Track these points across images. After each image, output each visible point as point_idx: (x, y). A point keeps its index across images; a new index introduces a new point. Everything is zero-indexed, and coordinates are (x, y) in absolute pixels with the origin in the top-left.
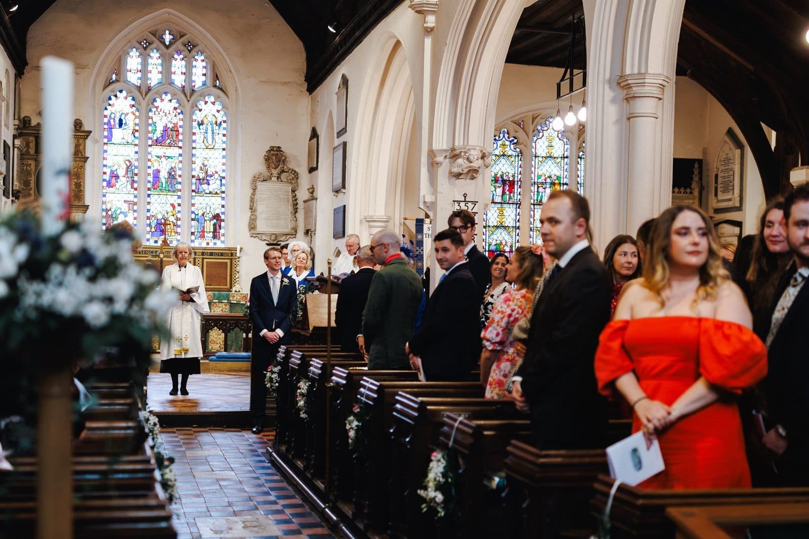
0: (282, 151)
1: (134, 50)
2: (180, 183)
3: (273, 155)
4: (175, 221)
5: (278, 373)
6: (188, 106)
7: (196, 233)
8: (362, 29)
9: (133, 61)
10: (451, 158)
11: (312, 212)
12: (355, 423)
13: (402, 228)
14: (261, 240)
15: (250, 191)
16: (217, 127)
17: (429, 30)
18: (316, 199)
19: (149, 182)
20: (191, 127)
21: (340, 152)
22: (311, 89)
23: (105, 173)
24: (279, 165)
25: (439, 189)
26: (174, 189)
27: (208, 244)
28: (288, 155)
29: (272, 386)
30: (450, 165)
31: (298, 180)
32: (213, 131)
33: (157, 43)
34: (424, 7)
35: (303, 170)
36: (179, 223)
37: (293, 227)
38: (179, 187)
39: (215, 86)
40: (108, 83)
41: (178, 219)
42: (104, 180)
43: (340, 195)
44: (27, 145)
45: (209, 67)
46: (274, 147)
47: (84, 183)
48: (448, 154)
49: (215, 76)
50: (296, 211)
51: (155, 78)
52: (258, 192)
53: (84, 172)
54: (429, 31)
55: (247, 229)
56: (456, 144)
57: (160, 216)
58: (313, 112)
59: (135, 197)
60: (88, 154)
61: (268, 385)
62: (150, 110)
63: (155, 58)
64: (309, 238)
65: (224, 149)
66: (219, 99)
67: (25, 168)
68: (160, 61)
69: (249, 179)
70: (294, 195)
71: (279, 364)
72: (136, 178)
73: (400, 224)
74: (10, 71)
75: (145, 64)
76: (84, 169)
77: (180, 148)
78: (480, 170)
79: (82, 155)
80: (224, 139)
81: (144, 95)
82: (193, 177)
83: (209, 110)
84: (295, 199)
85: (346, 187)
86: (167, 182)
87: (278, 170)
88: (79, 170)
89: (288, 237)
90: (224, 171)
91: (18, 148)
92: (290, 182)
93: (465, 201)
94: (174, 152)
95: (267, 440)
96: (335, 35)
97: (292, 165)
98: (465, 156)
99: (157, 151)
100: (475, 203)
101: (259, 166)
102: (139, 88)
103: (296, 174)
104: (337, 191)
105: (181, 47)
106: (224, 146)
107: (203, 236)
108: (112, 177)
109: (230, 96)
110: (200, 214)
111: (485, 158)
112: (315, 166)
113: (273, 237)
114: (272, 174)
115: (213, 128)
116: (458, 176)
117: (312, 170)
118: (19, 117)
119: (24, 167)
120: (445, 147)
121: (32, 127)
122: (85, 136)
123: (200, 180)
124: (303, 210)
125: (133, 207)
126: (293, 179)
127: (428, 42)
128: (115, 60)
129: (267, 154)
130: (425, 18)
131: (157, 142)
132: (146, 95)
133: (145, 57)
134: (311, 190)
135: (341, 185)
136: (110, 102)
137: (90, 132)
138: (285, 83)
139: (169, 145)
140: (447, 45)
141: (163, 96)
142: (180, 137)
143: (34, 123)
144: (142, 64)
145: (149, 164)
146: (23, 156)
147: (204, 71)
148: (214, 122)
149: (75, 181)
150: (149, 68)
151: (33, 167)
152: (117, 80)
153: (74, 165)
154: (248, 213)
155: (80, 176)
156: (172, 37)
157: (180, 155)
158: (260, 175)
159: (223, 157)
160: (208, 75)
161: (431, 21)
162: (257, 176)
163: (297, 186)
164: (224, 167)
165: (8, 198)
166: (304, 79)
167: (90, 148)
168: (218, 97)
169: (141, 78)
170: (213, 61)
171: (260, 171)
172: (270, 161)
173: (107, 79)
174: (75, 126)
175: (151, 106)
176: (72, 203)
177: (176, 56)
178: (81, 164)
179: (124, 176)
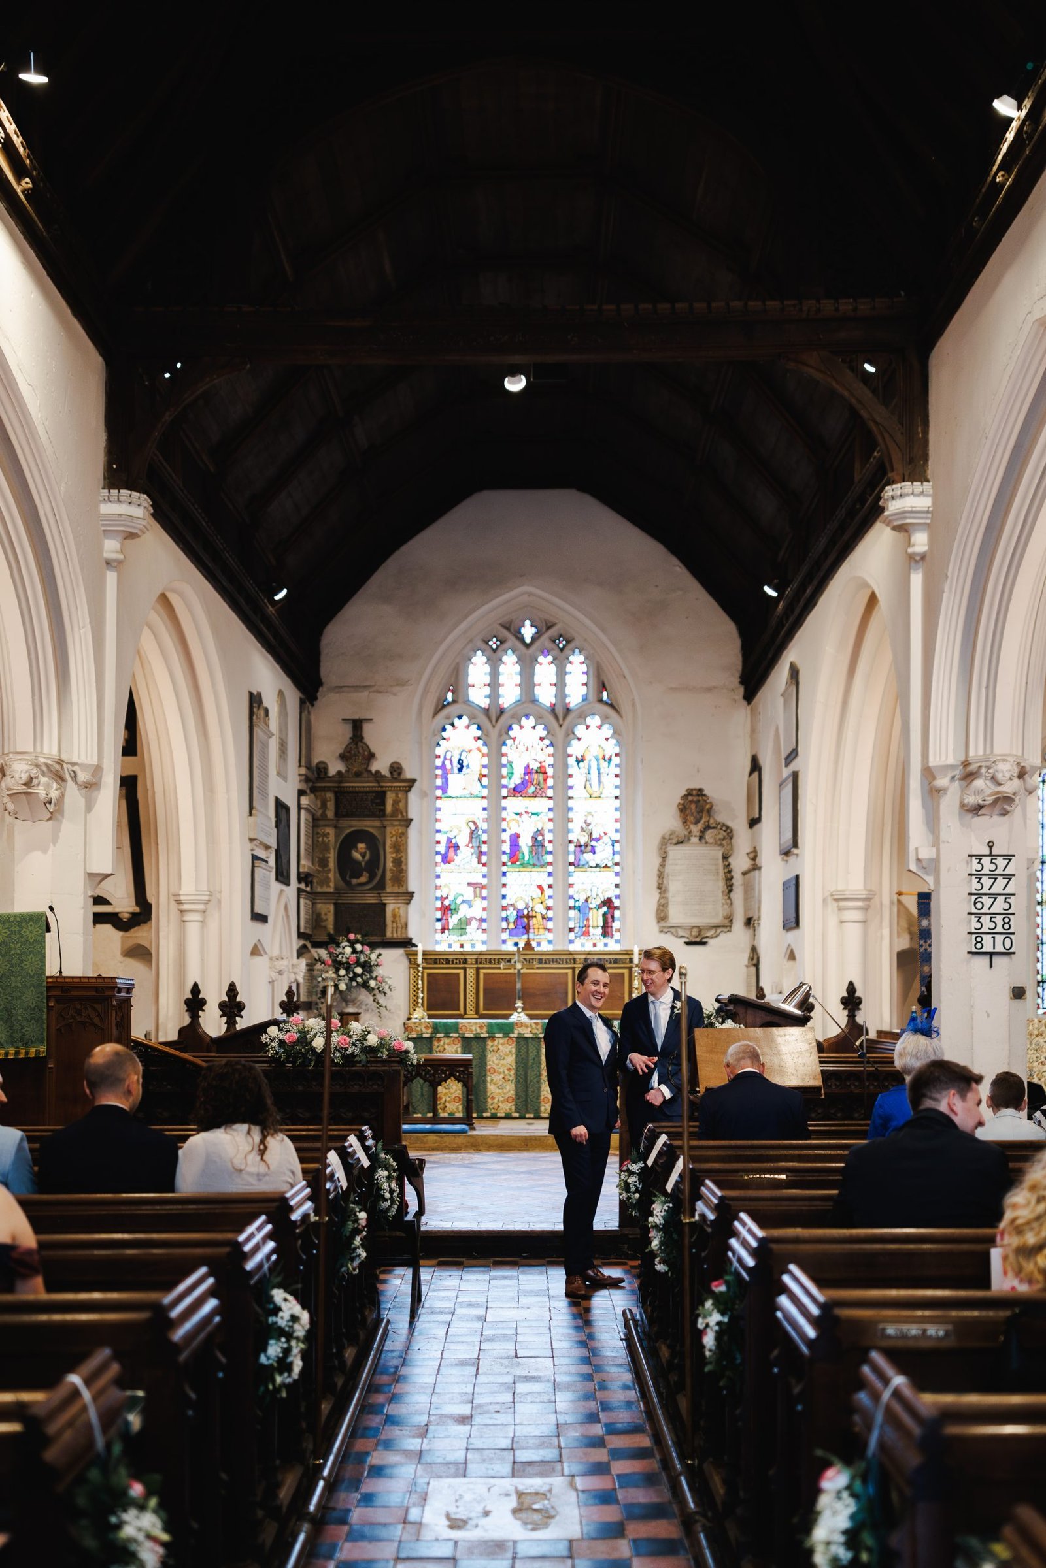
0: (705, 795)
1: (479, 653)
2: (550, 853)
3: (692, 802)
4: (544, 912)
6: (560, 733)
7: (576, 930)
8: (815, 582)
9: (478, 669)
10: (963, 779)
11: (753, 889)
12: (716, 1317)
13: (895, 909)
14: (676, 936)
15: (657, 861)
16: (606, 764)
17: (918, 558)
18: (760, 868)
19: (504, 853)
20: (566, 766)
21: (789, 788)
22: (749, 697)
23: (438, 842)
24: (701, 818)
25: (943, 835)
26: (542, 863)
27: (595, 945)
28: (714, 802)
29: (628, 1198)
30: (962, 791)
31: (733, 841)
32: (599, 770)
33: (512, 640)
34: (906, 518)
35: (739, 824)
36: (550, 914)
37: (725, 914)
38: (549, 858)
39: (601, 701)
40: (441, 706)
41: (548, 908)
42: (438, 853)
43: (792, 859)
44: (324, 805)
45: (591, 673)
46: (692, 790)
47: (406, 859)
48: (957, 772)
49: (601, 685)
50: (730, 889)
51: (510, 695)
52: (669, 861)
53: (406, 843)
54: (917, 560)
55: (654, 920)
56: (971, 753)
57: (521, 906)
58: (753, 731)
59: (484, 876)
60: (412, 813)
61: (623, 1196)
62: (504, 744)
63: (510, 665)
64: (752, 929)
65: (617, 797)
66: (608, 720)
67: (320, 839)
68: (517, 668)
69: (655, 842)
70: (727, 864)
72: (484, 848)
73: (892, 903)
75: (495, 674)
76: (407, 838)
77: (550, 798)
78: (1017, 799)
79: (403, 816)
80: (617, 781)
81: (494, 719)
82: (570, 842)
83: (594, 737)
84: (728, 870)
85: (800, 845)
86: (530, 852)
87: (700, 826)
88: (399, 839)
89: (719, 930)
90: (617, 831)
91: (306, 809)
92: (719, 843)
93: (991, 855)
94: (541, 805)
97: (721, 817)
98: (987, 775)
99: (514, 804)
100: (1009, 857)
101: (670, 821)
102: (486, 711)
103: (729, 831)
104: (787, 853)
105: (549, 645)
106: (617, 792)
107: (586, 934)
108: (450, 847)
109: (623, 714)
110: (582, 900)
111: (1026, 776)
112: (757, 816)
113: (695, 932)
114: (690, 832)
115: (598, 765)
116: (977, 809)
117: (754, 822)
118: (309, 761)
119: (318, 838)
120: (951, 761)
121: (329, 777)
122: (406, 787)
123: (580, 846)
124: (742, 887)
125: (480, 893)
126: (724, 839)
127: (917, 580)
128: (450, 669)
129: (682, 802)
130: (910, 540)
131: (516, 791)
132: (497, 721)
133: (494, 662)
134: (752, 855)
135: (791, 842)
136: (444, 734)
137: (413, 781)
138: (710, 690)
139: (534, 795)
140: (949, 580)
141: (524, 720)
142: (550, 782)
143: (332, 771)
144: (490, 674)
145: (504, 825)
146: (316, 822)
147: (584, 679)
148: (601, 756)
149: (394, 855)
150: (502, 680)
151: (332, 837)
152: (454, 701)
153: (391, 832)
154: (655, 895)
155: (400, 848)
156: (534, 630)
157: (550, 810)
158: (671, 835)
159: (616, 809)
160: (591, 684)
161: (920, 541)
162: (667, 837)
163: (732, 849)
164: (618, 826)
165: (288, 884)
166: (738, 680)
167: (415, 805)
168: (607, 718)
169: (489, 696)
170: (598, 663)
171: (672, 828)
172: (688, 812)
173: (439, 700)
174: (391, 773)
175: (505, 736)
176: (389, 890)
177: (541, 659)
178: (401, 830)
179: (467, 846)
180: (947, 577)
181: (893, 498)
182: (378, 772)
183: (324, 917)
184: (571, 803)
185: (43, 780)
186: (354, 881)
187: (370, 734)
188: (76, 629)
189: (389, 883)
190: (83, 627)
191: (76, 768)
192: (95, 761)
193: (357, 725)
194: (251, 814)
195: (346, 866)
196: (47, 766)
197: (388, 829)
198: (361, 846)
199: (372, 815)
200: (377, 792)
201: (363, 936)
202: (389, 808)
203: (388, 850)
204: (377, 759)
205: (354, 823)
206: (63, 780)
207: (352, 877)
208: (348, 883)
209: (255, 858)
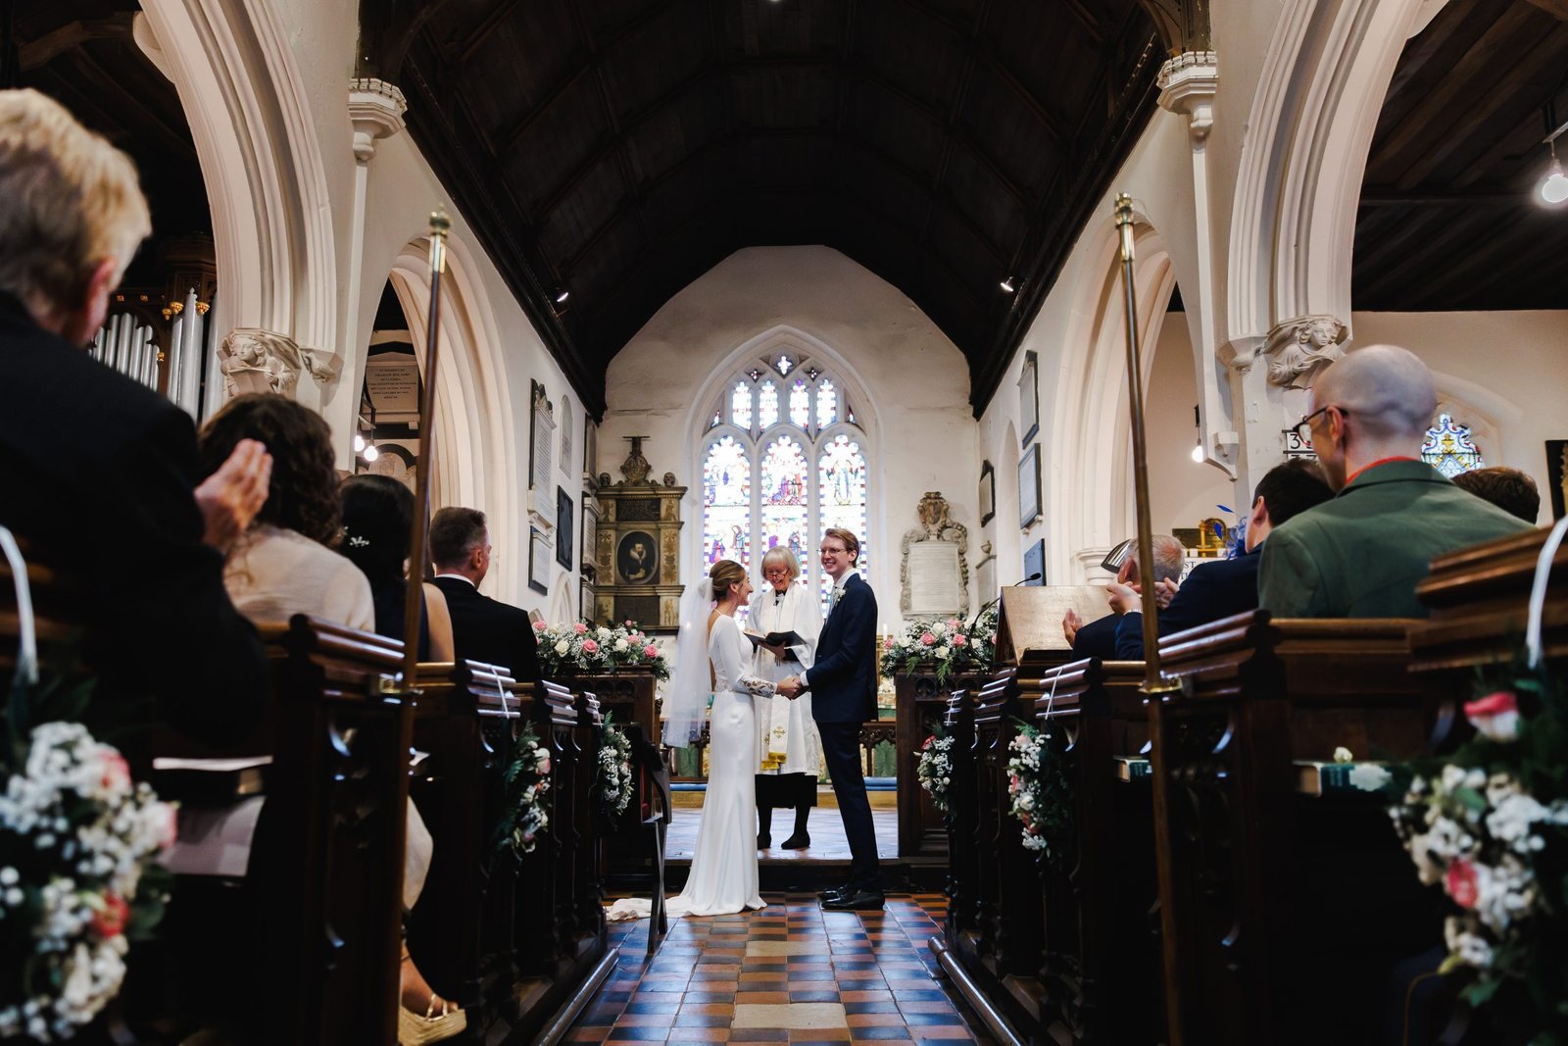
0: (941, 498)
1: (742, 384)
2: (805, 553)
3: (930, 504)
5: (947, 752)
6: (813, 449)
9: (741, 397)
10: (1269, 351)
11: (989, 577)
15: (900, 554)
16: (853, 476)
17: (1201, 134)
18: (994, 557)
20: (818, 478)
21: (1030, 463)
22: (978, 414)
23: (706, 545)
24: (939, 519)
25: (1249, 416)
28: (950, 505)
29: (934, 785)
31: (967, 538)
32: (847, 481)
33: (770, 372)
35: (973, 524)
37: (962, 603)
38: (804, 558)
39: (848, 422)
40: (708, 428)
42: (706, 554)
43: (1035, 528)
44: (606, 511)
45: (839, 398)
46: (929, 494)
47: (678, 557)
48: (1262, 345)
49: (847, 409)
50: (965, 581)
51: (769, 417)
52: (911, 557)
53: (678, 543)
54: (1200, 137)
55: (898, 610)
58: (983, 440)
60: (684, 517)
61: (926, 784)
62: (764, 459)
63: (769, 393)
65: (863, 505)
66: (854, 439)
67: (602, 540)
68: (775, 395)
69: (898, 540)
70: (963, 559)
71: (949, 731)
72: (747, 549)
74: (570, 399)
75: (756, 401)
76: (679, 539)
77: (804, 506)
79: (676, 520)
80: (863, 490)
81: (755, 438)
83: (842, 454)
84: (964, 565)
85: (1044, 512)
87: (939, 525)
88: (672, 540)
90: (863, 533)
91: (589, 509)
92: (956, 540)
94: (797, 511)
95: (933, 918)
96: (1012, 295)
97: (956, 517)
99: (771, 512)
101: (911, 522)
102: (749, 432)
103: (963, 530)
104: (1028, 526)
105: (804, 376)
106: (863, 500)
108: (716, 549)
109: (868, 432)
112: (991, 511)
114: (929, 531)
115: (846, 477)
117: (986, 519)
118: (593, 470)
119: (601, 538)
120: (1254, 333)
121: (612, 486)
122: (678, 494)
124: (976, 579)
126: (959, 537)
127: (1200, 160)
128: (718, 396)
129: (921, 504)
130: (1192, 113)
131: (774, 500)
132: (757, 440)
133: (756, 393)
134: (986, 548)
135: (1035, 511)
136: (712, 452)
137: (685, 489)
138: (943, 409)
139: (790, 503)
140: (1249, 131)
141: (781, 440)
142: (804, 492)
143: (614, 481)
144: (752, 401)
145: (764, 529)
146: (600, 525)
147: (833, 404)
148: (848, 470)
149: (667, 554)
150: (762, 405)
151: (613, 539)
152: (720, 424)
153: (665, 535)
154: (900, 588)
155: (673, 547)
156: (789, 364)
157: (805, 516)
158: (912, 533)
159: (863, 515)
160: (839, 408)
161: (1204, 115)
162: (909, 535)
163: (966, 545)
164: (864, 529)
165: (570, 569)
166: (968, 401)
167: (686, 510)
168: (853, 436)
169: (751, 419)
170: (845, 390)
171: (913, 528)
172: (927, 513)
173: (707, 424)
174: (665, 482)
175: (764, 453)
176: (662, 584)
177: (795, 387)
178: (674, 531)
179: (732, 547)
180: (1247, 127)
181: (1174, 71)
182: (653, 481)
183: (604, 608)
184: (822, 510)
185: (270, 359)
186: (632, 577)
187: (648, 451)
188: (314, 206)
189: (662, 578)
190: (322, 205)
191: (310, 355)
192: (333, 349)
193: (636, 442)
194: (530, 488)
195: (626, 564)
196: (275, 343)
197: (663, 531)
198: (639, 546)
199: (649, 519)
200: (654, 499)
201: (639, 623)
202: (663, 513)
203: (662, 549)
204: (652, 471)
205: (632, 526)
206: (297, 367)
207: (630, 573)
208: (627, 579)
209: (533, 530)
